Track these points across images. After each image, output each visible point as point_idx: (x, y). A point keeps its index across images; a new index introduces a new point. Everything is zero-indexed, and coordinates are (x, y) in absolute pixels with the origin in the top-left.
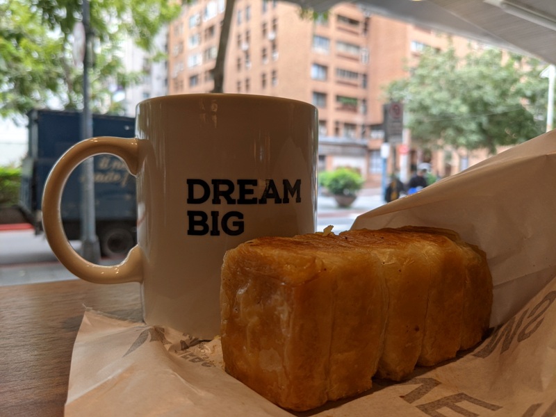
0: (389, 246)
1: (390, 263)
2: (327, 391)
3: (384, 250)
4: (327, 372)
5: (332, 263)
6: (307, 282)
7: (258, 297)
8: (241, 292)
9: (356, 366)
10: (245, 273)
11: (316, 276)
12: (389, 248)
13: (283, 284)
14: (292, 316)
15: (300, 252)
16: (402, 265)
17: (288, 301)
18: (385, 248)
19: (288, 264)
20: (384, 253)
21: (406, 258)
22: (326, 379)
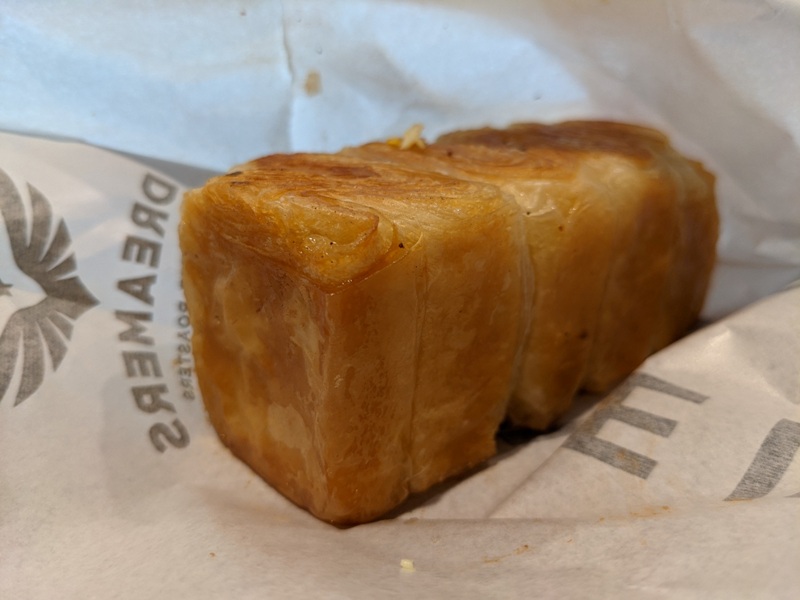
0: (539, 171)
1: (542, 212)
2: (407, 479)
3: (529, 183)
4: (407, 445)
5: (417, 227)
6: (359, 277)
7: (257, 300)
8: (221, 285)
9: (466, 423)
10: (225, 246)
11: (381, 261)
12: (539, 177)
13: (305, 281)
14: (327, 355)
15: (344, 200)
16: (566, 214)
17: (317, 319)
18: (532, 178)
19: (314, 232)
20: (528, 191)
21: (573, 199)
22: (405, 460)
